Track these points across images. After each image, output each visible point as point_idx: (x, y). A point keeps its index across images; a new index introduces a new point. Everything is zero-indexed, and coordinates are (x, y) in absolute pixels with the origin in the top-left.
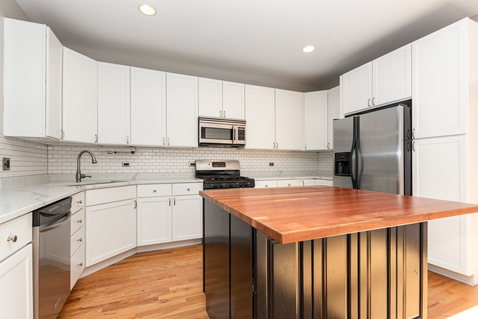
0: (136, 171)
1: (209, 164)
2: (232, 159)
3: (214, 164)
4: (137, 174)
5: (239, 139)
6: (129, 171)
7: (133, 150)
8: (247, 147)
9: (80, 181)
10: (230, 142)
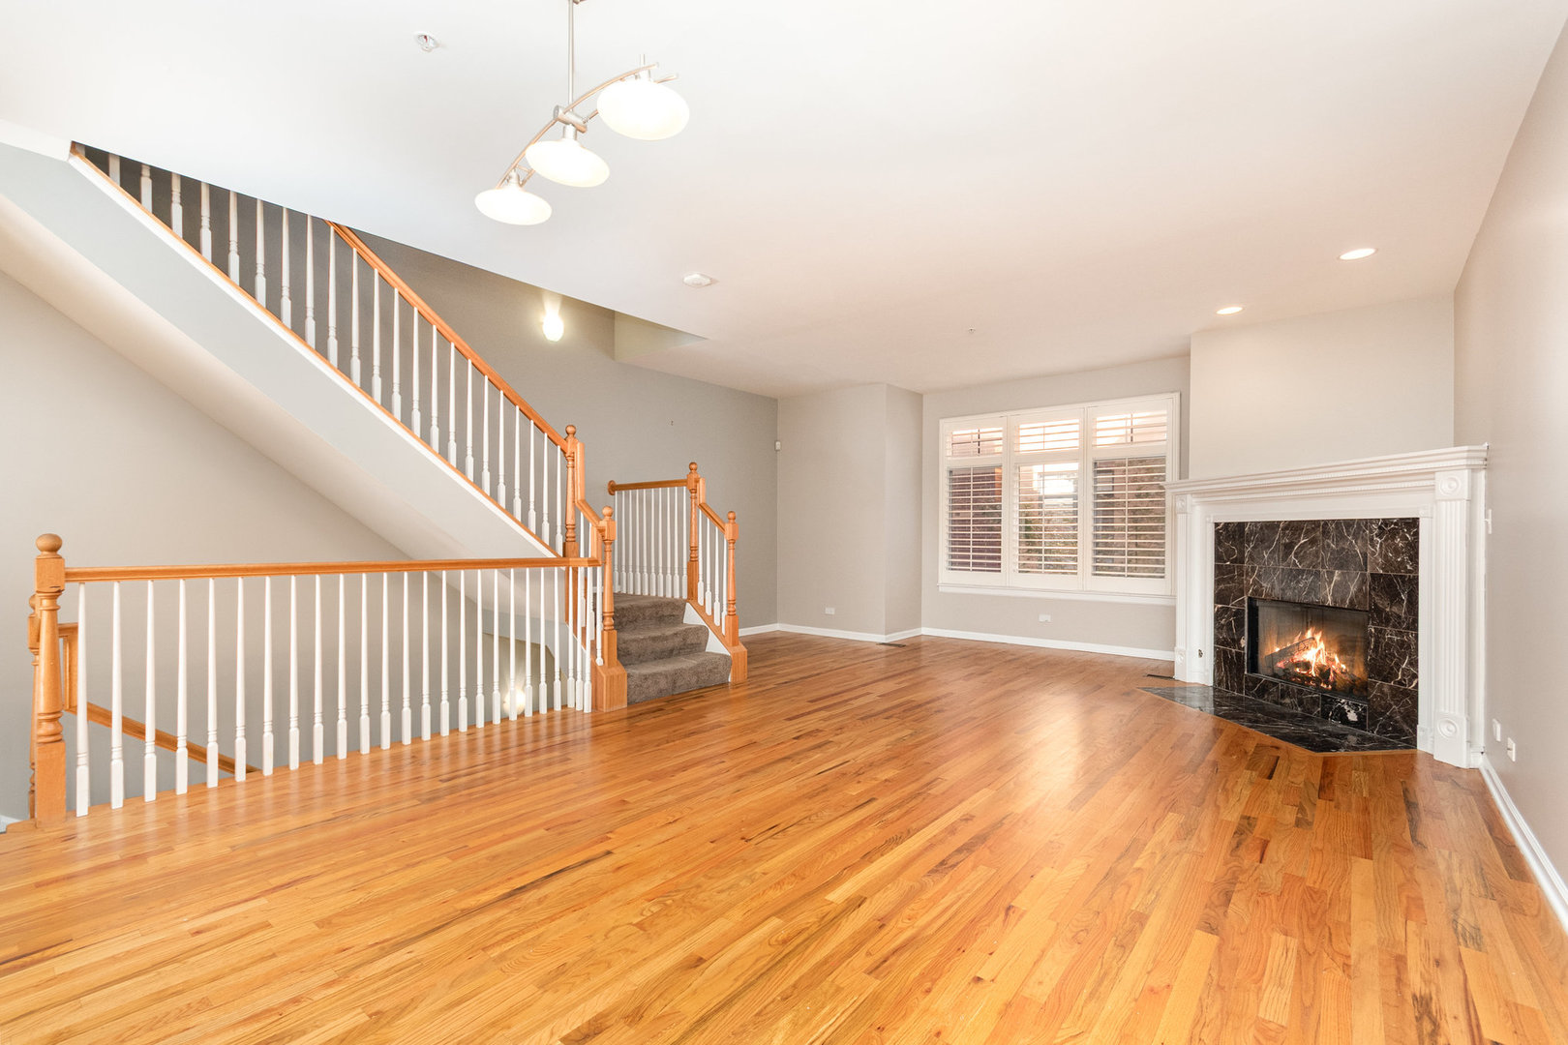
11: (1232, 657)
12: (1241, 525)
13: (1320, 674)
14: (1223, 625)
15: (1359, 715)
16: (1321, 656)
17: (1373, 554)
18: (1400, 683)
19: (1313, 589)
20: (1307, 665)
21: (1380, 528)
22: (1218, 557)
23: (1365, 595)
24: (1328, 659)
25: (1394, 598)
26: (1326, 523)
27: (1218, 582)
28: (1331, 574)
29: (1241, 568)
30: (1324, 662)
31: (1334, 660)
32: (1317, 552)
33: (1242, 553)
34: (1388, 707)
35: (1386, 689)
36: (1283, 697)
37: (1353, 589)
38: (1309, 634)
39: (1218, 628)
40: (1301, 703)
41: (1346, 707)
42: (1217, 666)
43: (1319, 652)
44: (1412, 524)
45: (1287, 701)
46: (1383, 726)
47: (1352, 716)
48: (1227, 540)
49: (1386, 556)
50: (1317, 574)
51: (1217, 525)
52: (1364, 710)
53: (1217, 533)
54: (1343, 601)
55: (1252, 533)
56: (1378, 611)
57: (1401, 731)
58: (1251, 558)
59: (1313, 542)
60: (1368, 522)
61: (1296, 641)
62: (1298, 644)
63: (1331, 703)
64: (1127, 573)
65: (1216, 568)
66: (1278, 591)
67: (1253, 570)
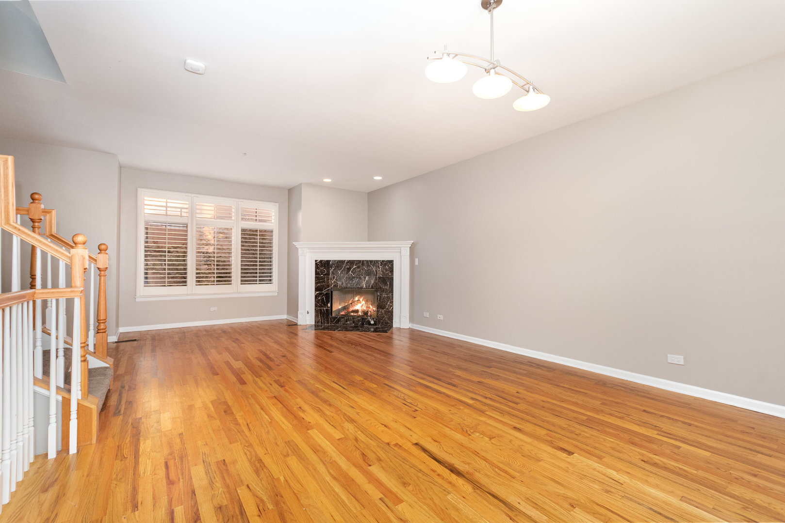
11: (324, 311)
12: (328, 261)
13: (364, 314)
14: (319, 300)
15: (374, 322)
16: (363, 306)
17: (379, 271)
18: (387, 309)
19: (358, 283)
20: (357, 311)
21: (381, 263)
22: (317, 273)
23: (376, 284)
24: (367, 307)
25: (386, 284)
26: (363, 261)
27: (316, 283)
28: (365, 278)
29: (328, 277)
30: (365, 308)
31: (370, 307)
32: (360, 271)
33: (328, 272)
34: (383, 317)
35: (383, 312)
36: (346, 321)
37: (372, 282)
38: (357, 299)
39: (317, 301)
40: (354, 322)
41: (370, 320)
42: (316, 316)
43: (363, 305)
44: (391, 262)
45: (348, 322)
46: (382, 323)
47: (372, 322)
48: (321, 266)
49: (383, 271)
50: (360, 278)
51: (316, 261)
52: (376, 319)
53: (316, 264)
54: (369, 286)
55: (333, 264)
56: (381, 288)
57: (387, 323)
58: (333, 273)
59: (358, 267)
60: (377, 261)
61: (350, 302)
62: (351, 303)
63: (365, 320)
64: (258, 282)
65: (316, 277)
66: (344, 285)
67: (334, 278)
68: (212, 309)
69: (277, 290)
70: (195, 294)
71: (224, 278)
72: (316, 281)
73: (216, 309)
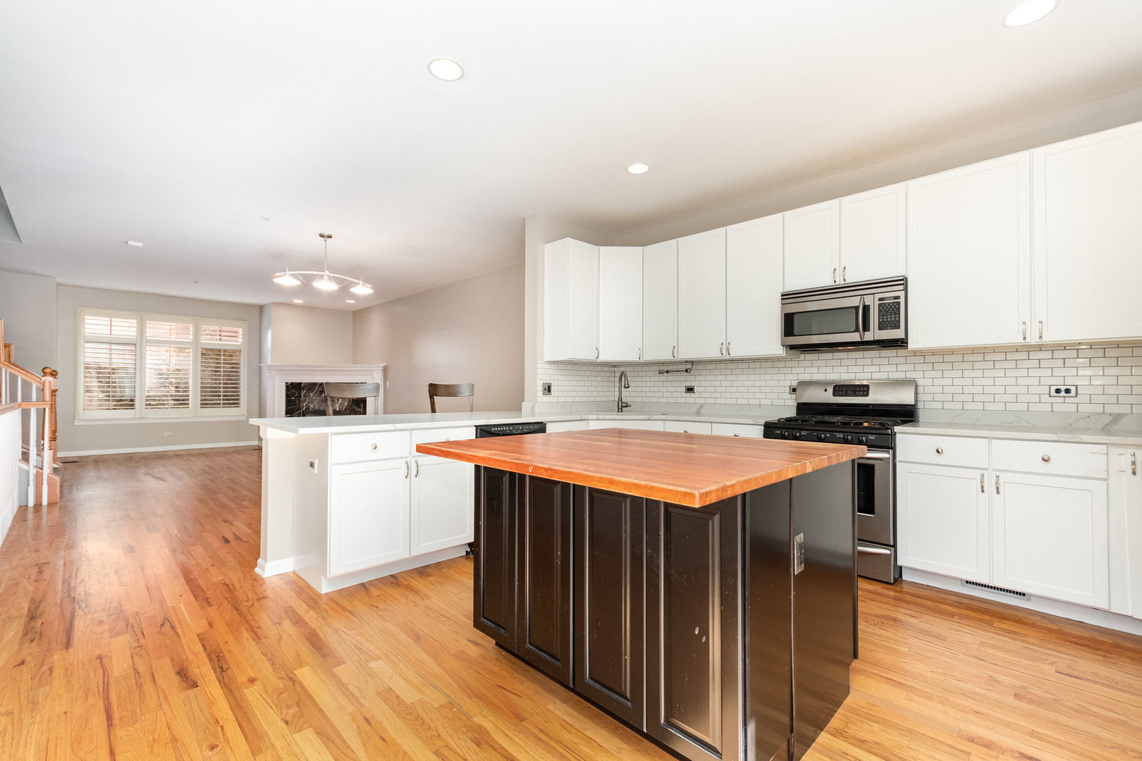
0: (702, 401)
1: (826, 390)
2: (883, 376)
3: (840, 389)
4: (702, 406)
5: (880, 329)
6: (692, 401)
7: (689, 366)
8: (912, 344)
9: (622, 411)
10: (855, 337)
12: (300, 384)
22: (287, 396)
23: (350, 407)
25: (359, 406)
27: (287, 406)
28: (338, 400)
29: (300, 400)
33: (300, 394)
37: (346, 404)
48: (292, 389)
51: (287, 383)
53: (287, 386)
54: (342, 408)
55: (305, 386)
56: (354, 411)
58: (305, 396)
64: (222, 406)
65: (287, 400)
66: (317, 408)
67: (306, 400)
68: (166, 434)
69: (245, 414)
70: (145, 418)
71: (182, 402)
72: (286, 403)
73: (169, 434)
